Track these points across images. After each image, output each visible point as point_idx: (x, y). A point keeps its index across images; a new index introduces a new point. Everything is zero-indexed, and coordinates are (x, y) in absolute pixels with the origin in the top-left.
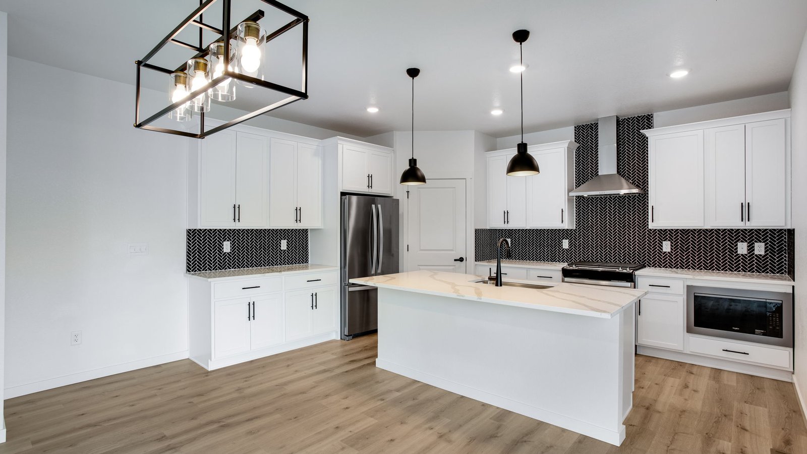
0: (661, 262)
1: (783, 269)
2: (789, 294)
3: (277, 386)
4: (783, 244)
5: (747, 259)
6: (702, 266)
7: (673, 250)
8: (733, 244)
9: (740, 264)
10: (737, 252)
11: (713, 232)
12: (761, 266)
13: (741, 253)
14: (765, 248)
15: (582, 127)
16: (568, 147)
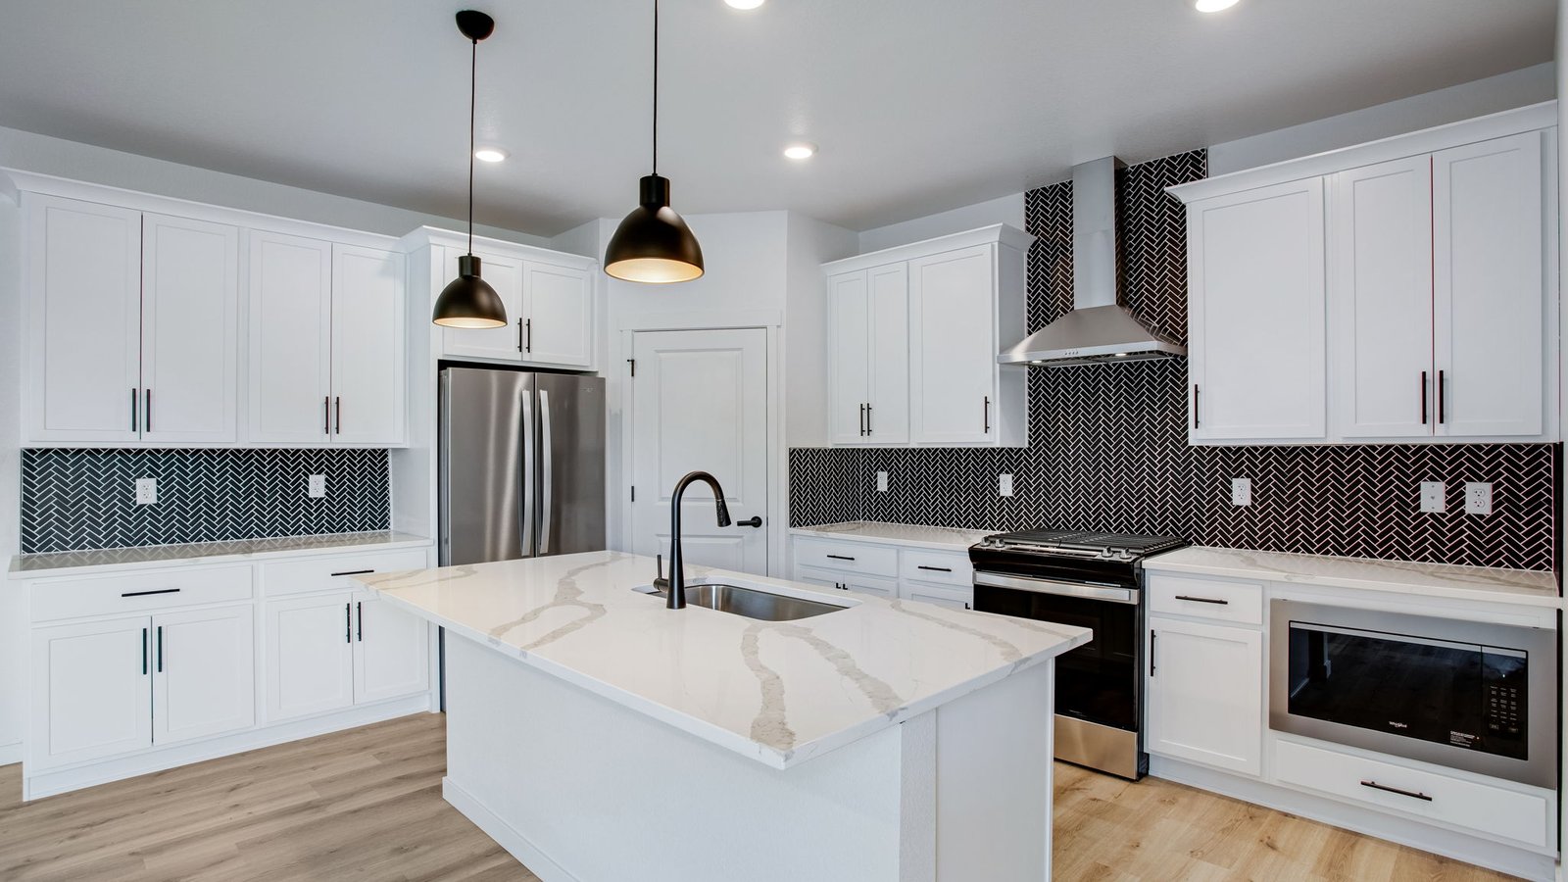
0: (1229, 532)
1: (1541, 556)
2: (1546, 631)
3: (133, 854)
4: (1541, 485)
5: (1444, 526)
6: (1328, 543)
7: (1256, 500)
8: (1409, 487)
9: (1426, 539)
10: (1418, 506)
11: (1359, 454)
12: (1482, 547)
13: (1430, 511)
14: (1494, 497)
15: (1042, 194)
16: (1000, 242)
